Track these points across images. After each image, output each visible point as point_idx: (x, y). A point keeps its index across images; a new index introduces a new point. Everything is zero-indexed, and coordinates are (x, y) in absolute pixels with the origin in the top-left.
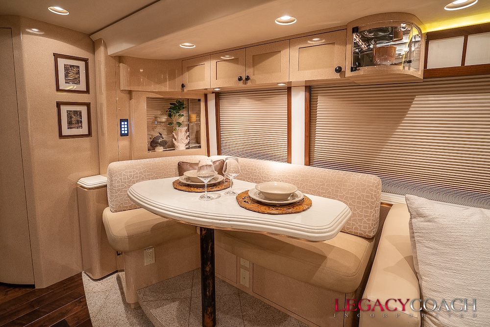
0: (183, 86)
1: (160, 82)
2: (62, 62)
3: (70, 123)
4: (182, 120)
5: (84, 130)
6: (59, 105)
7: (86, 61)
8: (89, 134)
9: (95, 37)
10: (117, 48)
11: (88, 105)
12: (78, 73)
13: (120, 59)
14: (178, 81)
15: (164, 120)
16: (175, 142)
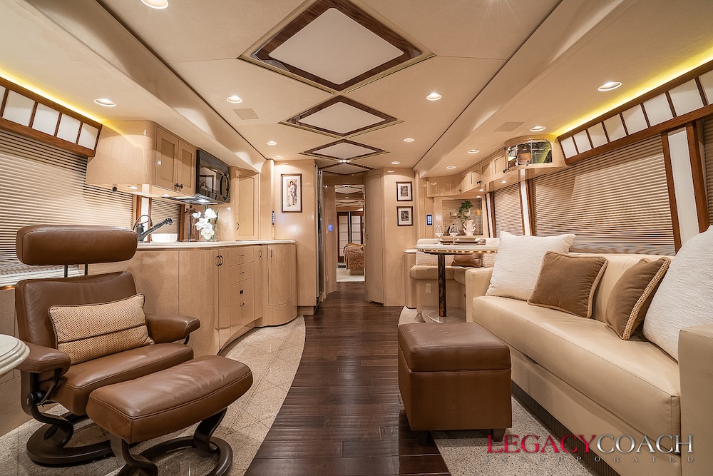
0: (460, 191)
1: (448, 189)
2: (400, 185)
3: (402, 218)
4: (468, 214)
5: (409, 222)
6: (398, 208)
7: (411, 183)
8: (412, 225)
9: (415, 169)
10: (423, 174)
11: (412, 208)
12: (407, 190)
13: (426, 179)
14: (457, 189)
15: (455, 215)
16: (465, 231)
